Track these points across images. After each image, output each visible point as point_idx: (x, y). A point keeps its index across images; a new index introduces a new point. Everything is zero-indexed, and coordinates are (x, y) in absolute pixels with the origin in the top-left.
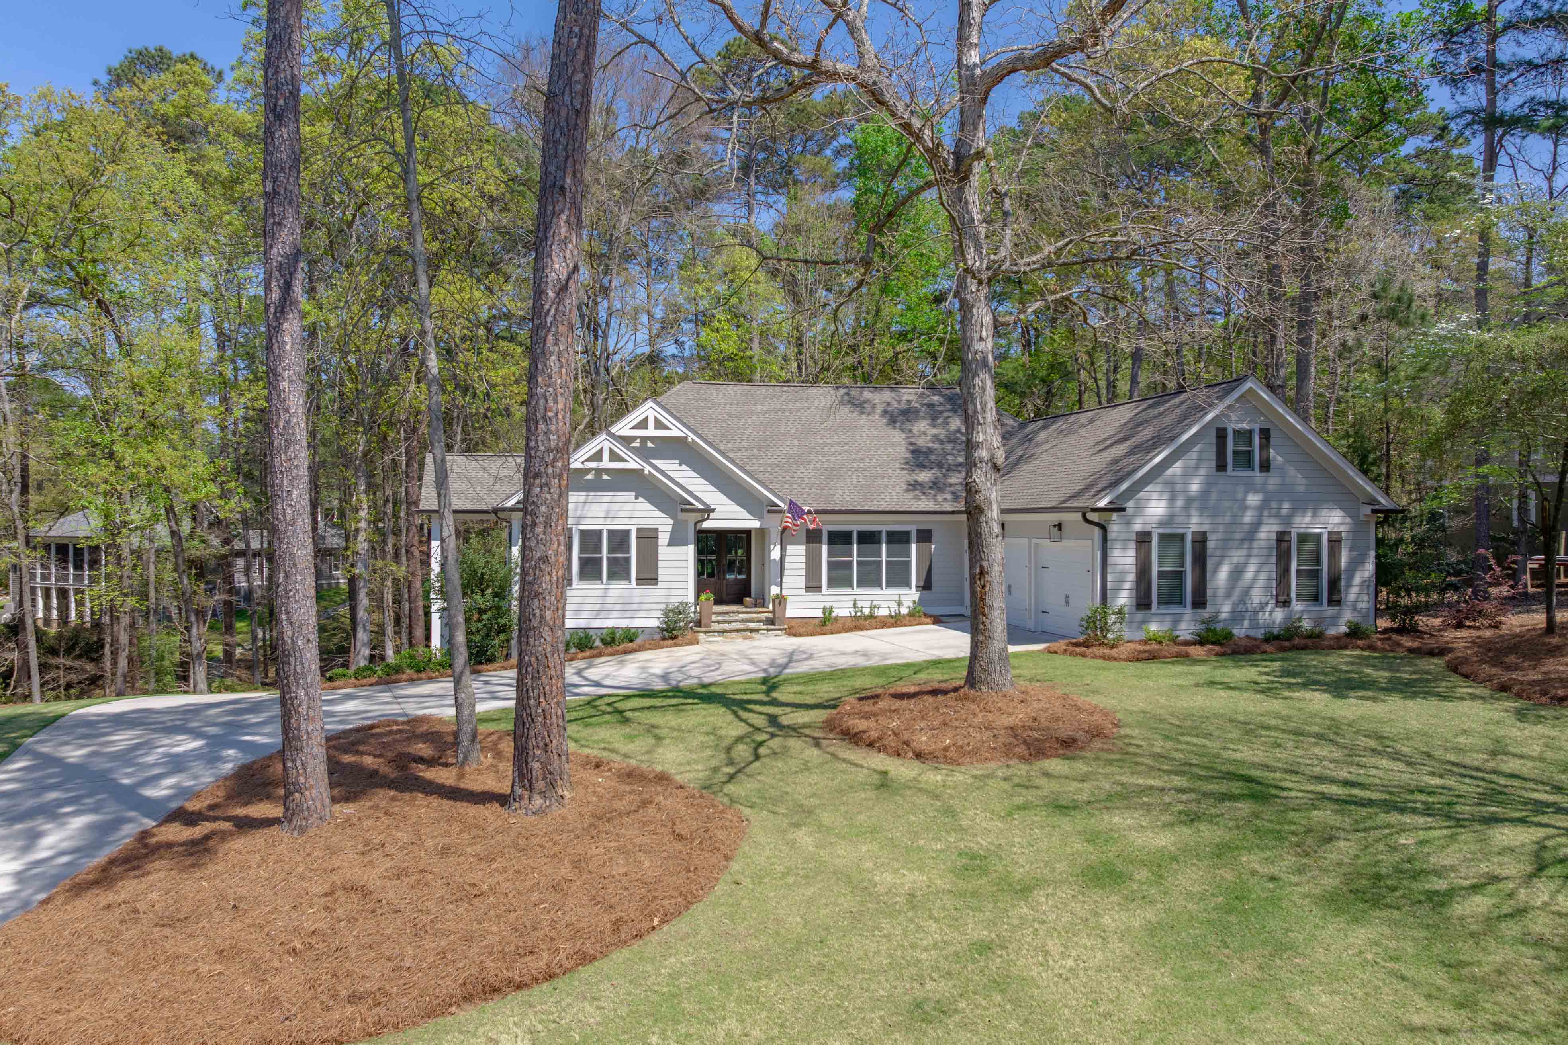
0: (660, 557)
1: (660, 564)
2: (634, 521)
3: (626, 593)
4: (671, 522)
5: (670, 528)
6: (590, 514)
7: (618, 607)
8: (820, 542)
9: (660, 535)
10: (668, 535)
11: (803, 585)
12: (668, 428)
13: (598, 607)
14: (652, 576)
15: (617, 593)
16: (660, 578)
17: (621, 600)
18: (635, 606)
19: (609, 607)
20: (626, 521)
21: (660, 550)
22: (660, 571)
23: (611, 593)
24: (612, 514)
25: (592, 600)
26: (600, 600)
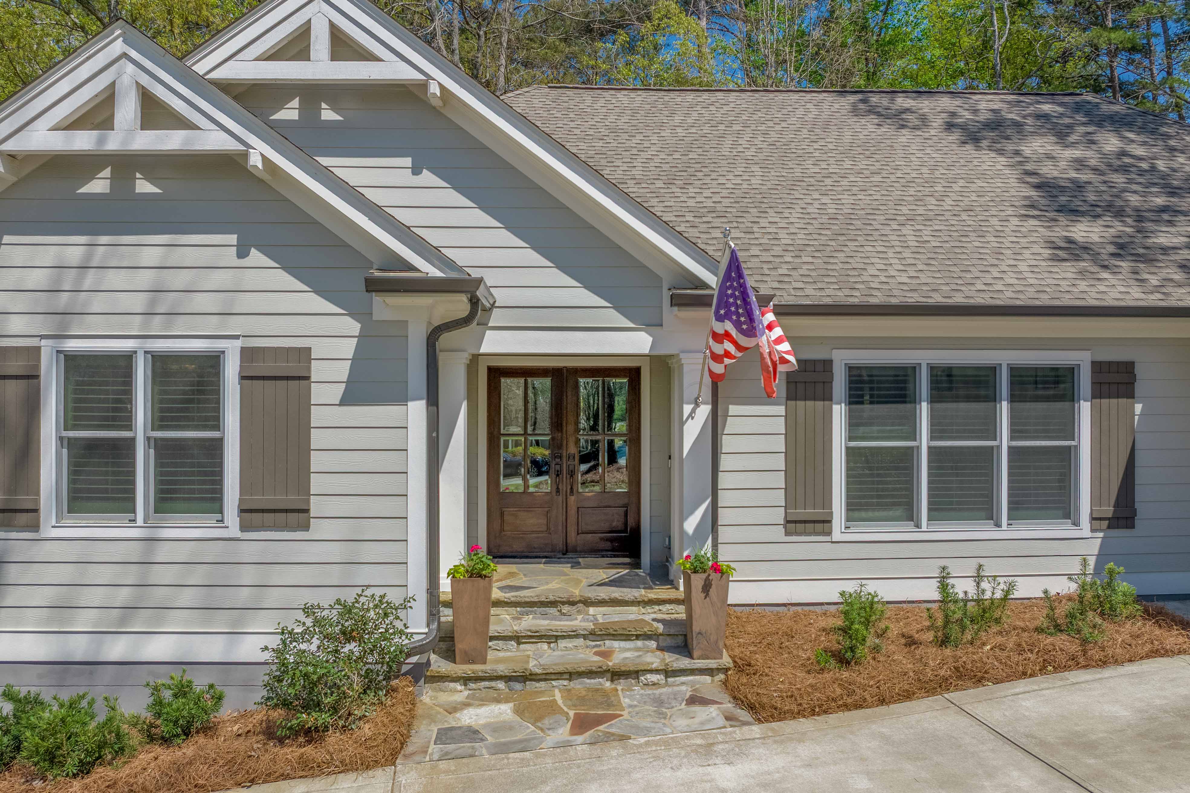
0: (317, 438)
1: (317, 461)
2: (235, 326)
3: (213, 552)
4: (354, 327)
5: (348, 348)
6: (98, 303)
7: (187, 597)
8: (827, 397)
9: (317, 371)
10: (343, 371)
11: (779, 515)
12: (368, 56)
13: (123, 595)
14: (291, 500)
15: (182, 552)
16: (316, 506)
17: (198, 575)
18: (243, 596)
19: (159, 595)
20: (211, 326)
21: (317, 416)
22: (316, 484)
23: (163, 552)
24: (165, 304)
25: (104, 574)
26: (132, 574)
